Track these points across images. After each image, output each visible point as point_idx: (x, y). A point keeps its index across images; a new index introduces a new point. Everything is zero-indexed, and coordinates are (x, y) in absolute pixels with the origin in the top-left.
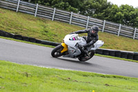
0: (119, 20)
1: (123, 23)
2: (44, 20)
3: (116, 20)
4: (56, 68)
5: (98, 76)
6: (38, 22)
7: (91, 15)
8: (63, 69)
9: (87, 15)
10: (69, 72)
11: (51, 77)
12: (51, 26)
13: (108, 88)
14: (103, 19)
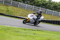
0: (40, 6)
1: (41, 7)
2: (7, 6)
3: (39, 6)
4: (12, 27)
5: (30, 30)
6: (5, 6)
7: (28, 3)
8: (15, 27)
9: (26, 4)
10: (18, 28)
11: (10, 30)
12: (10, 8)
13: (35, 35)
14: (33, 5)
